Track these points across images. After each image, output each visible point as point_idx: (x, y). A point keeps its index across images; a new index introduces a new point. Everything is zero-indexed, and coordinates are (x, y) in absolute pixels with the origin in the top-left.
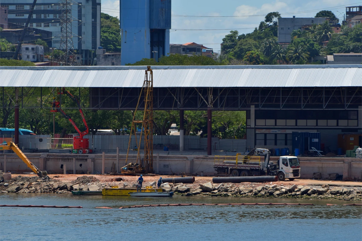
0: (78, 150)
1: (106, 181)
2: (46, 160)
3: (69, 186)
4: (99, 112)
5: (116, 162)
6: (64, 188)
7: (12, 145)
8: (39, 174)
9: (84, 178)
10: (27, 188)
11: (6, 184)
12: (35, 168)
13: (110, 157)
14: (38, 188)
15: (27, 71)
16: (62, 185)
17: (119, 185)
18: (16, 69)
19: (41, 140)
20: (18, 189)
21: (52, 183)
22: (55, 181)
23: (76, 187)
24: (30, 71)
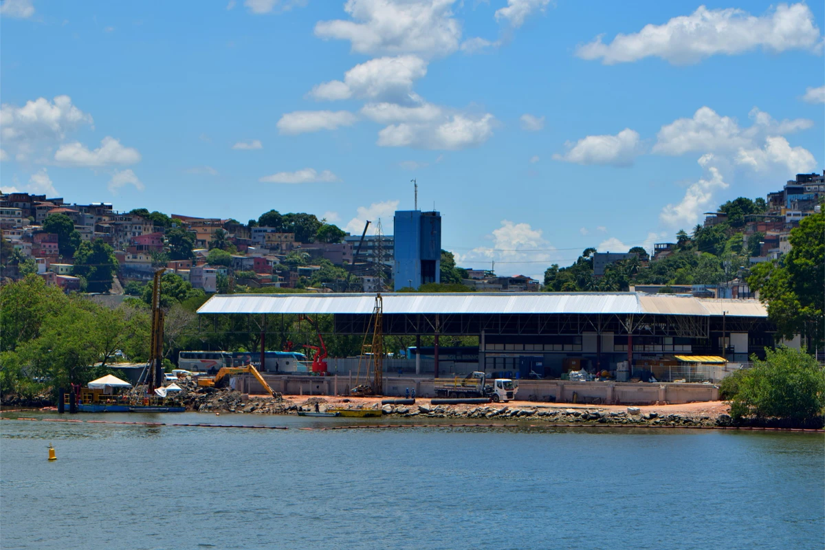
0: (316, 372)
1: (334, 402)
2: (287, 382)
3: (298, 407)
4: (351, 337)
5: (349, 384)
6: (294, 408)
7: (251, 368)
8: (274, 395)
9: (314, 399)
10: (261, 408)
11: (243, 404)
12: (271, 390)
13: (343, 379)
14: (271, 408)
15: (271, 298)
16: (292, 406)
17: (345, 406)
18: (261, 296)
19: (288, 363)
20: (253, 409)
21: (284, 404)
22: (288, 402)
23: (305, 408)
24: (273, 298)
